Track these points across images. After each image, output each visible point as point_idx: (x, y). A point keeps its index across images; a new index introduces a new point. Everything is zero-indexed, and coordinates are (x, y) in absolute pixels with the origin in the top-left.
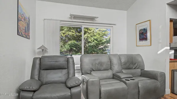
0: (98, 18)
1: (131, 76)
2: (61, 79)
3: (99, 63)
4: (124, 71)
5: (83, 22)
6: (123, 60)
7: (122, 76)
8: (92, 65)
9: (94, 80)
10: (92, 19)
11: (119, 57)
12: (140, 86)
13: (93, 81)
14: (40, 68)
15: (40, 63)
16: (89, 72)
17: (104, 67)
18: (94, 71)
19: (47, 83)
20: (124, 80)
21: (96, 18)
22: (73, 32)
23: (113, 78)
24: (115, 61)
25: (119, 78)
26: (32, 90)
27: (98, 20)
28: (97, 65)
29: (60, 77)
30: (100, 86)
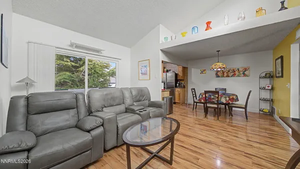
0: (104, 50)
1: (142, 107)
2: (68, 123)
3: (112, 98)
4: (135, 104)
5: (87, 53)
6: (134, 93)
7: (136, 108)
8: (104, 100)
9: (110, 117)
10: (98, 51)
11: (130, 90)
12: (151, 115)
13: (109, 119)
14: (28, 113)
15: (28, 104)
16: (101, 110)
17: (117, 101)
18: (105, 107)
19: (45, 133)
20: (138, 112)
21: (102, 50)
22: (68, 62)
23: (126, 112)
24: (127, 94)
25: (133, 111)
26: (26, 148)
27: (104, 53)
28: (109, 101)
29: (67, 120)
30: (117, 123)
